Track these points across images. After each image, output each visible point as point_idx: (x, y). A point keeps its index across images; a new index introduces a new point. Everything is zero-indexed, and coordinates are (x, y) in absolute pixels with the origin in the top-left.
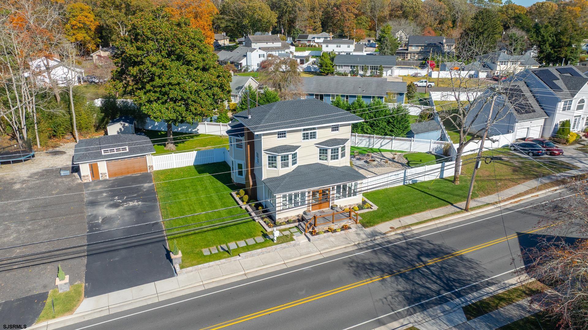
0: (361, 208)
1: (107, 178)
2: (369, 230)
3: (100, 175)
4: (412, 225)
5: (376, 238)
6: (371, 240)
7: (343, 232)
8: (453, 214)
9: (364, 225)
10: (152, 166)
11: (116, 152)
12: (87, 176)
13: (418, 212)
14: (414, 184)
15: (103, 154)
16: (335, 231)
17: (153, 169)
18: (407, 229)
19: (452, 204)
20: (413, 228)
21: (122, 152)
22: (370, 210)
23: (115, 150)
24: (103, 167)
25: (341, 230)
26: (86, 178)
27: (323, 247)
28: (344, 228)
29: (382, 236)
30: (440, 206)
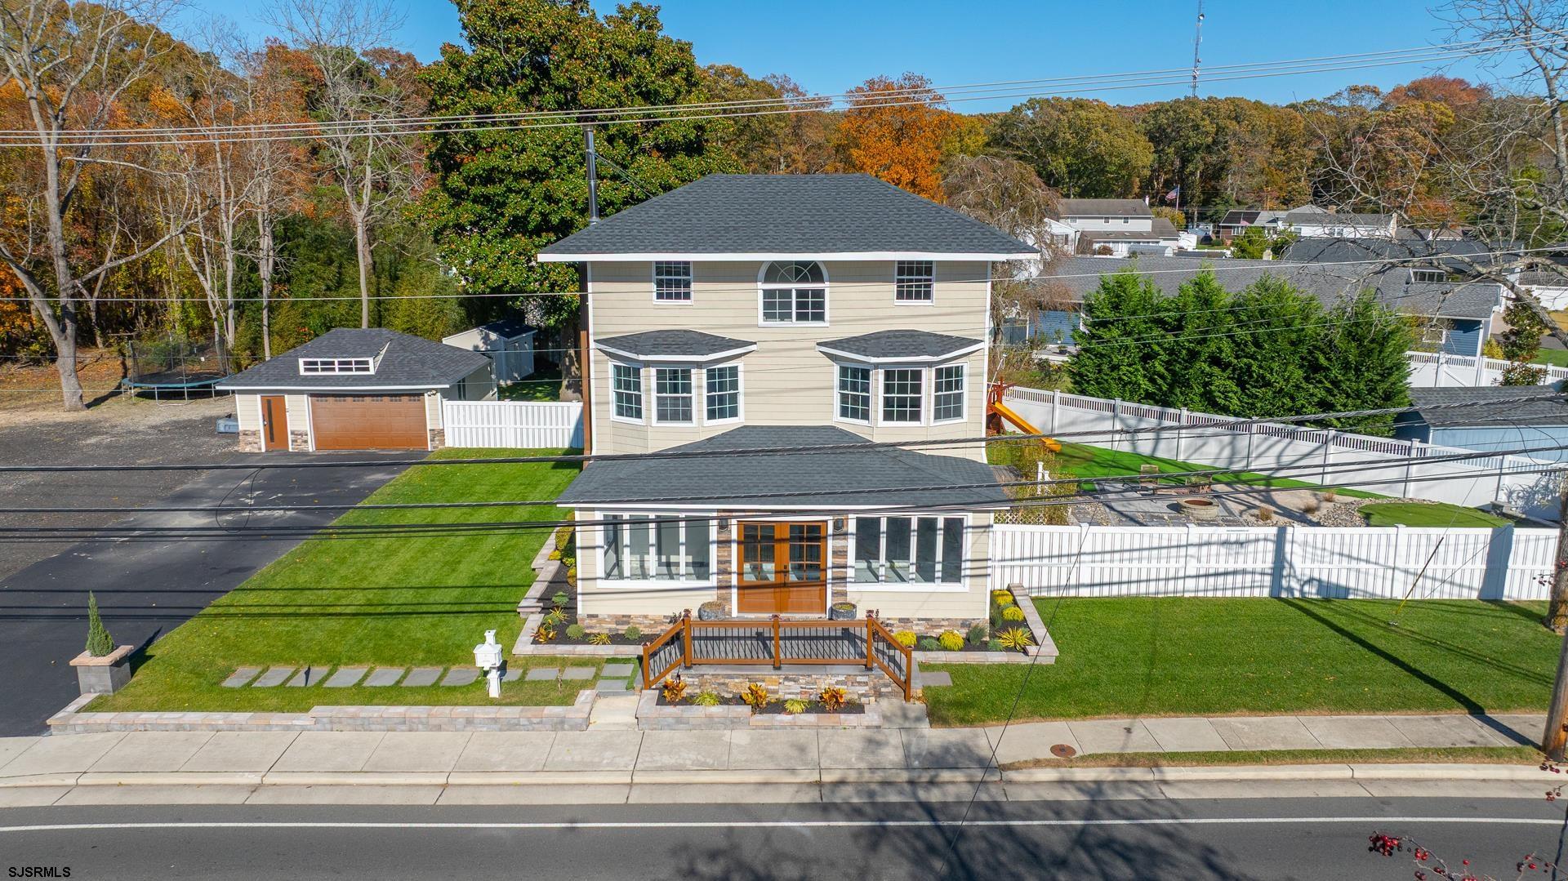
0: (973, 641)
1: (311, 447)
2: (935, 736)
3: (290, 437)
4: (1176, 758)
5: (945, 775)
6: (911, 783)
7: (812, 718)
8: (1452, 753)
9: (936, 715)
10: (441, 433)
11: (337, 373)
12: (254, 433)
13: (1254, 710)
14: (1327, 600)
15: (302, 372)
16: (779, 707)
17: (443, 442)
18: (1137, 774)
19: (1476, 710)
20: (1171, 773)
21: (354, 373)
22: (1019, 658)
23: (337, 366)
24: (299, 414)
25: (807, 711)
26: (250, 439)
27: (667, 760)
28: (830, 704)
29: (979, 775)
30: (1404, 703)
